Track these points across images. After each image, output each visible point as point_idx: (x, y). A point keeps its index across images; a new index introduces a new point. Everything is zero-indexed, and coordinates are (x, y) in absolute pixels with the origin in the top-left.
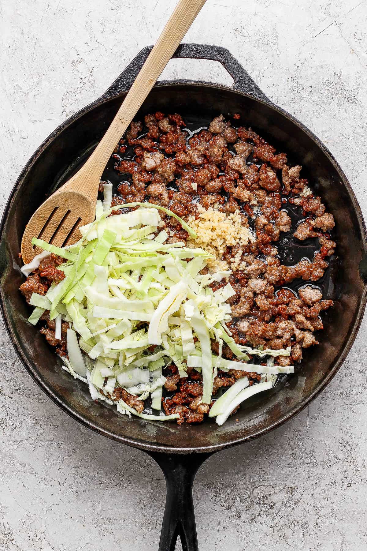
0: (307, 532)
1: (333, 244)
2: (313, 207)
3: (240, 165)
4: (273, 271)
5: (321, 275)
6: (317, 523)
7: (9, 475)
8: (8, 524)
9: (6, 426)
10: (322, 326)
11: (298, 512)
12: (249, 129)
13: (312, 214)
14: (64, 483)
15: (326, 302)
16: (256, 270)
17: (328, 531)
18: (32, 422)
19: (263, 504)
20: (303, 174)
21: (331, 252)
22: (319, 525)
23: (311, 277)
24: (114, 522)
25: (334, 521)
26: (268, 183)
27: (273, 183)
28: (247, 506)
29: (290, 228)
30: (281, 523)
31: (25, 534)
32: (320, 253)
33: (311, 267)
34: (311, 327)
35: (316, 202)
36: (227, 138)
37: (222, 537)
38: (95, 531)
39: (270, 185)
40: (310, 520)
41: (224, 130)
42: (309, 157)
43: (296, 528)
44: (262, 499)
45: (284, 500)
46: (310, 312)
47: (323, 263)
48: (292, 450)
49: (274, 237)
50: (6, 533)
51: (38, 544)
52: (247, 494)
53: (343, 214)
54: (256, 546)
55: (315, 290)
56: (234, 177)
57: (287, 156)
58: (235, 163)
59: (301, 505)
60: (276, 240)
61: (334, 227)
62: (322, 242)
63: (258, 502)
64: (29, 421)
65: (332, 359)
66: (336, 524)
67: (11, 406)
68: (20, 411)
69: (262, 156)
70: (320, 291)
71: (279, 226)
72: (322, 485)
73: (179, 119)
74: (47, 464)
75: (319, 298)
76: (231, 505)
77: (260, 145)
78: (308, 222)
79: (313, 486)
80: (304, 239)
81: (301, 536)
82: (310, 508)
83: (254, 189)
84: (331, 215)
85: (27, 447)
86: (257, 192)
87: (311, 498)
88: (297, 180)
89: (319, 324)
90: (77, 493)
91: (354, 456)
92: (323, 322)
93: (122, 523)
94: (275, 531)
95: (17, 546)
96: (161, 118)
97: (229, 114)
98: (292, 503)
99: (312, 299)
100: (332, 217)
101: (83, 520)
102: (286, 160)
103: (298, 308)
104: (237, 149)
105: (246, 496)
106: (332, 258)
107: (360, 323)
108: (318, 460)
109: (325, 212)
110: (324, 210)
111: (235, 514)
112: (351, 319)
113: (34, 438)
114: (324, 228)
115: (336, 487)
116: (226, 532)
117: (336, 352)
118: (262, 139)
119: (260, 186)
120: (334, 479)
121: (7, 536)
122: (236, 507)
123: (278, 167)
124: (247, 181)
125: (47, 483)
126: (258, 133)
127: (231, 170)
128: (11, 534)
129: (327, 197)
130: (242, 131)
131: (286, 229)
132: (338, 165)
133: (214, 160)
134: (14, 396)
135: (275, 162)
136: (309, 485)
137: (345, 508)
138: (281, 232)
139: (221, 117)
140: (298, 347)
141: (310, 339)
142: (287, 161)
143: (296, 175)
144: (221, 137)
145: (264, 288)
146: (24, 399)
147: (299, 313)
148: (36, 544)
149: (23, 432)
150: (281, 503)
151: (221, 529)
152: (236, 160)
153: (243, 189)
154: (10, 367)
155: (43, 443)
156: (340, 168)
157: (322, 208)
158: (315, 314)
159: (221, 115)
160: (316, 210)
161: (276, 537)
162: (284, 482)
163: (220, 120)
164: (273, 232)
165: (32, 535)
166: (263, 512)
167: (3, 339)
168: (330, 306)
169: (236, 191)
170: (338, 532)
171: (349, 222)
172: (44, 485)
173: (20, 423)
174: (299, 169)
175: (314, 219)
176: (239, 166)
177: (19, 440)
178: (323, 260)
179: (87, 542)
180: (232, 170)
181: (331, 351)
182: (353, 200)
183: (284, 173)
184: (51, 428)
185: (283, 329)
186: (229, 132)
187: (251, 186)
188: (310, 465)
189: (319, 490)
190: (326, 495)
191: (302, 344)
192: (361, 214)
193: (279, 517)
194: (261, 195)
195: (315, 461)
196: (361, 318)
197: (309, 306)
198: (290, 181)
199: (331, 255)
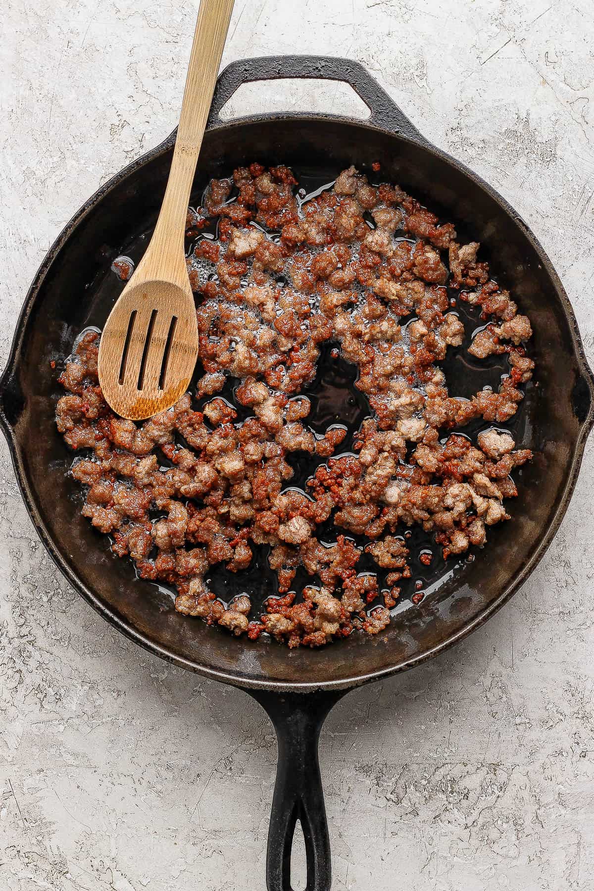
0: (522, 831)
1: (530, 364)
2: (497, 306)
3: (383, 243)
4: (436, 408)
5: (513, 412)
6: (537, 817)
7: (55, 773)
8: (58, 848)
9: (45, 696)
10: (515, 492)
11: (507, 801)
12: (396, 187)
13: (496, 318)
14: (141, 779)
15: (521, 453)
16: (407, 405)
17: (555, 828)
18: (86, 688)
19: (452, 792)
20: (481, 255)
21: (527, 375)
22: (541, 819)
23: (497, 416)
24: (222, 834)
25: (563, 812)
26: (427, 270)
27: (435, 270)
28: (427, 797)
29: (463, 341)
30: (481, 821)
31: (84, 863)
32: (510, 377)
33: (497, 400)
34: (498, 494)
35: (502, 298)
36: (363, 202)
37: (391, 848)
38: (193, 851)
39: (431, 272)
40: (526, 812)
41: (357, 190)
42: (490, 230)
43: (505, 826)
44: (449, 785)
45: (484, 784)
46: (496, 470)
47: (514, 392)
48: (491, 705)
49: (439, 354)
50: (56, 862)
51: (106, 877)
52: (425, 778)
53: (545, 317)
54: (445, 858)
55: (503, 436)
56: (373, 263)
57: (455, 229)
58: (375, 241)
59: (511, 791)
60: (441, 358)
61: (531, 337)
62: (513, 361)
63: (443, 789)
64: (79, 687)
65: (532, 542)
66: (568, 816)
67: (51, 666)
68: (66, 672)
69: (416, 229)
70: (511, 437)
71: (446, 336)
72: (541, 757)
73: (287, 175)
74: (113, 752)
75: (510, 448)
76: (401, 796)
77: (413, 213)
78: (491, 331)
79: (528, 759)
80: (484, 356)
81: (514, 838)
82: (526, 794)
83: (406, 280)
84: (525, 318)
85: (80, 727)
86: (410, 285)
87: (526, 778)
88: (473, 265)
89: (511, 489)
90: (161, 794)
91: (588, 708)
92: (516, 484)
93: (235, 835)
94: (473, 834)
95: (74, 882)
96: (259, 173)
97: (364, 164)
98: (495, 787)
99: (499, 449)
100: (528, 321)
101: (174, 834)
102: (454, 235)
103: (478, 464)
104: (376, 219)
105: (424, 782)
106: (529, 386)
107: (574, 484)
108: (531, 718)
109: (517, 313)
110: (514, 310)
111: (410, 810)
112: (559, 479)
113: (90, 714)
114: (516, 339)
115: (563, 759)
116: (396, 840)
117: (538, 531)
118: (416, 203)
119: (415, 275)
120: (560, 746)
121: (58, 867)
122: (410, 800)
123: (442, 245)
124: (395, 268)
125: (114, 782)
126: (409, 194)
127: (369, 252)
128: (63, 863)
129: (519, 290)
130: (385, 191)
131: (457, 341)
132: (534, 239)
133: (342, 237)
134: (54, 650)
135: (437, 238)
136: (521, 758)
137: (579, 790)
138: (449, 347)
139: (352, 170)
140: (479, 523)
141: (497, 511)
142: (455, 237)
143: (470, 258)
144: (353, 200)
145: (421, 433)
146: (71, 653)
147: (479, 472)
148: (103, 876)
149: (72, 705)
150: (479, 789)
151: (389, 835)
152: (376, 236)
153: (389, 281)
154: (46, 605)
155: (104, 720)
156: (539, 244)
157: (512, 307)
158: (503, 473)
159: (353, 167)
160: (503, 311)
161: (475, 842)
162: (482, 757)
163: (351, 174)
164: (436, 347)
165: (96, 863)
166: (452, 805)
167: (32, 562)
168: (527, 459)
169: (378, 283)
170: (570, 828)
171: (554, 329)
172: (110, 785)
173: (67, 690)
174: (476, 248)
175: (500, 326)
176: (382, 245)
177: (66, 717)
178: (515, 388)
179: (182, 868)
180: (371, 251)
181: (530, 528)
182: (560, 293)
183: (451, 254)
184: (114, 694)
185: (455, 496)
186: (364, 193)
187: (401, 275)
188: (519, 727)
189: (537, 766)
190: (548, 773)
191: (485, 519)
192: (572, 314)
193: (477, 812)
194: (416, 289)
195: (527, 721)
196: (575, 477)
197: (495, 461)
198: (462, 268)
199: (527, 381)
